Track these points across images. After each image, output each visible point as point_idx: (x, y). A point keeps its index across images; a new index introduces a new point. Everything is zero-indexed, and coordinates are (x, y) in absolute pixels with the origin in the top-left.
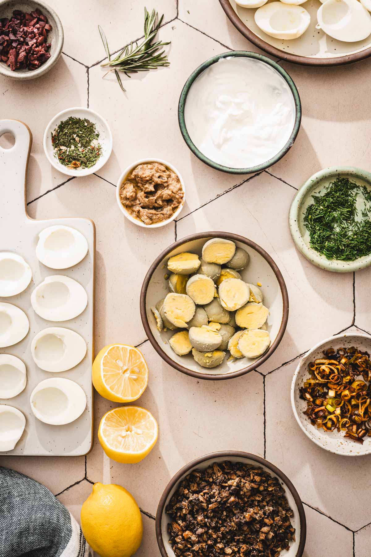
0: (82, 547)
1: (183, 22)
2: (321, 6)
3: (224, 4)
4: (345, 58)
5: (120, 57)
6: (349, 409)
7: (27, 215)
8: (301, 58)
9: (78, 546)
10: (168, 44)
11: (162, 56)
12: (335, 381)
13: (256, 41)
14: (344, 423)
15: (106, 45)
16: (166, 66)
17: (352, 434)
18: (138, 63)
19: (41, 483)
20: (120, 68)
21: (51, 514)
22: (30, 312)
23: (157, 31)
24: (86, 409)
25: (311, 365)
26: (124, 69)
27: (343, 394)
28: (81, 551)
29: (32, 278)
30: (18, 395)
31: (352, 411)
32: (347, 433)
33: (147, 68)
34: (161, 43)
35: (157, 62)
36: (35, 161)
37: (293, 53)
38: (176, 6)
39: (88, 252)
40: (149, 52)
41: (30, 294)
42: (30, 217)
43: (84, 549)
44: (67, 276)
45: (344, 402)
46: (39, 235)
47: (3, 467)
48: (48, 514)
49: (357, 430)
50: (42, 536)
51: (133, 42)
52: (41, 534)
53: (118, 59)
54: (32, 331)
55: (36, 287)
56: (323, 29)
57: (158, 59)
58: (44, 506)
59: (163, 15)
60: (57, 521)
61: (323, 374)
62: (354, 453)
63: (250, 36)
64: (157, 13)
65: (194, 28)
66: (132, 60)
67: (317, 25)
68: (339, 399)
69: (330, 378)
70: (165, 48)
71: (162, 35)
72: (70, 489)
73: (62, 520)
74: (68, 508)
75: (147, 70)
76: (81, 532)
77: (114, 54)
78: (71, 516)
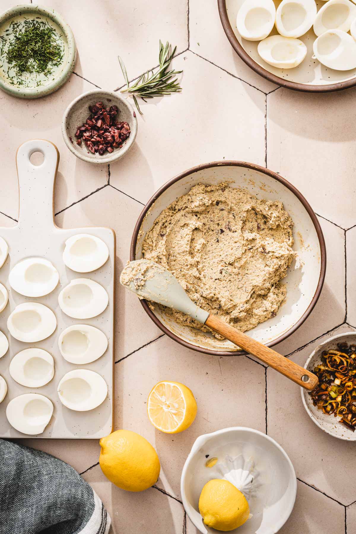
0: (103, 520)
1: (194, 53)
2: (317, 39)
3: (230, 37)
4: (337, 85)
5: (137, 84)
6: (348, 399)
7: (55, 225)
8: (299, 85)
9: (100, 518)
10: (180, 72)
11: (175, 83)
12: (342, 372)
13: (259, 70)
14: (341, 410)
15: (125, 73)
16: (179, 92)
17: (347, 421)
18: (153, 90)
19: (67, 462)
20: (138, 94)
21: (76, 491)
22: (57, 311)
23: (171, 61)
24: (107, 397)
25: (325, 353)
26: (141, 95)
27: (347, 384)
28: (103, 523)
29: (59, 280)
30: (47, 385)
31: (351, 401)
32: (342, 419)
33: (162, 94)
34: (174, 72)
35: (171, 88)
36: (62, 176)
37: (292, 81)
38: (188, 39)
39: (109, 257)
40: (164, 80)
41: (58, 295)
42: (58, 226)
43: (105, 521)
44: (90, 279)
45: (346, 392)
46: (66, 243)
47: (33, 449)
48: (73, 490)
49: (352, 418)
50: (68, 510)
51: (149, 71)
52: (67, 509)
53: (136, 85)
54: (59, 328)
55: (63, 288)
56: (318, 59)
57: (171, 86)
58: (71, 483)
59: (176, 47)
60: (81, 497)
61: (333, 363)
62: (345, 437)
63: (254, 66)
64: (171, 45)
65: (203, 58)
66: (148, 87)
67: (313, 56)
68: (342, 388)
69: (339, 368)
70: (178, 76)
71: (175, 65)
72: (93, 468)
73: (86, 496)
74: (91, 484)
75: (162, 95)
76: (102, 506)
77: (132, 81)
78: (94, 492)
